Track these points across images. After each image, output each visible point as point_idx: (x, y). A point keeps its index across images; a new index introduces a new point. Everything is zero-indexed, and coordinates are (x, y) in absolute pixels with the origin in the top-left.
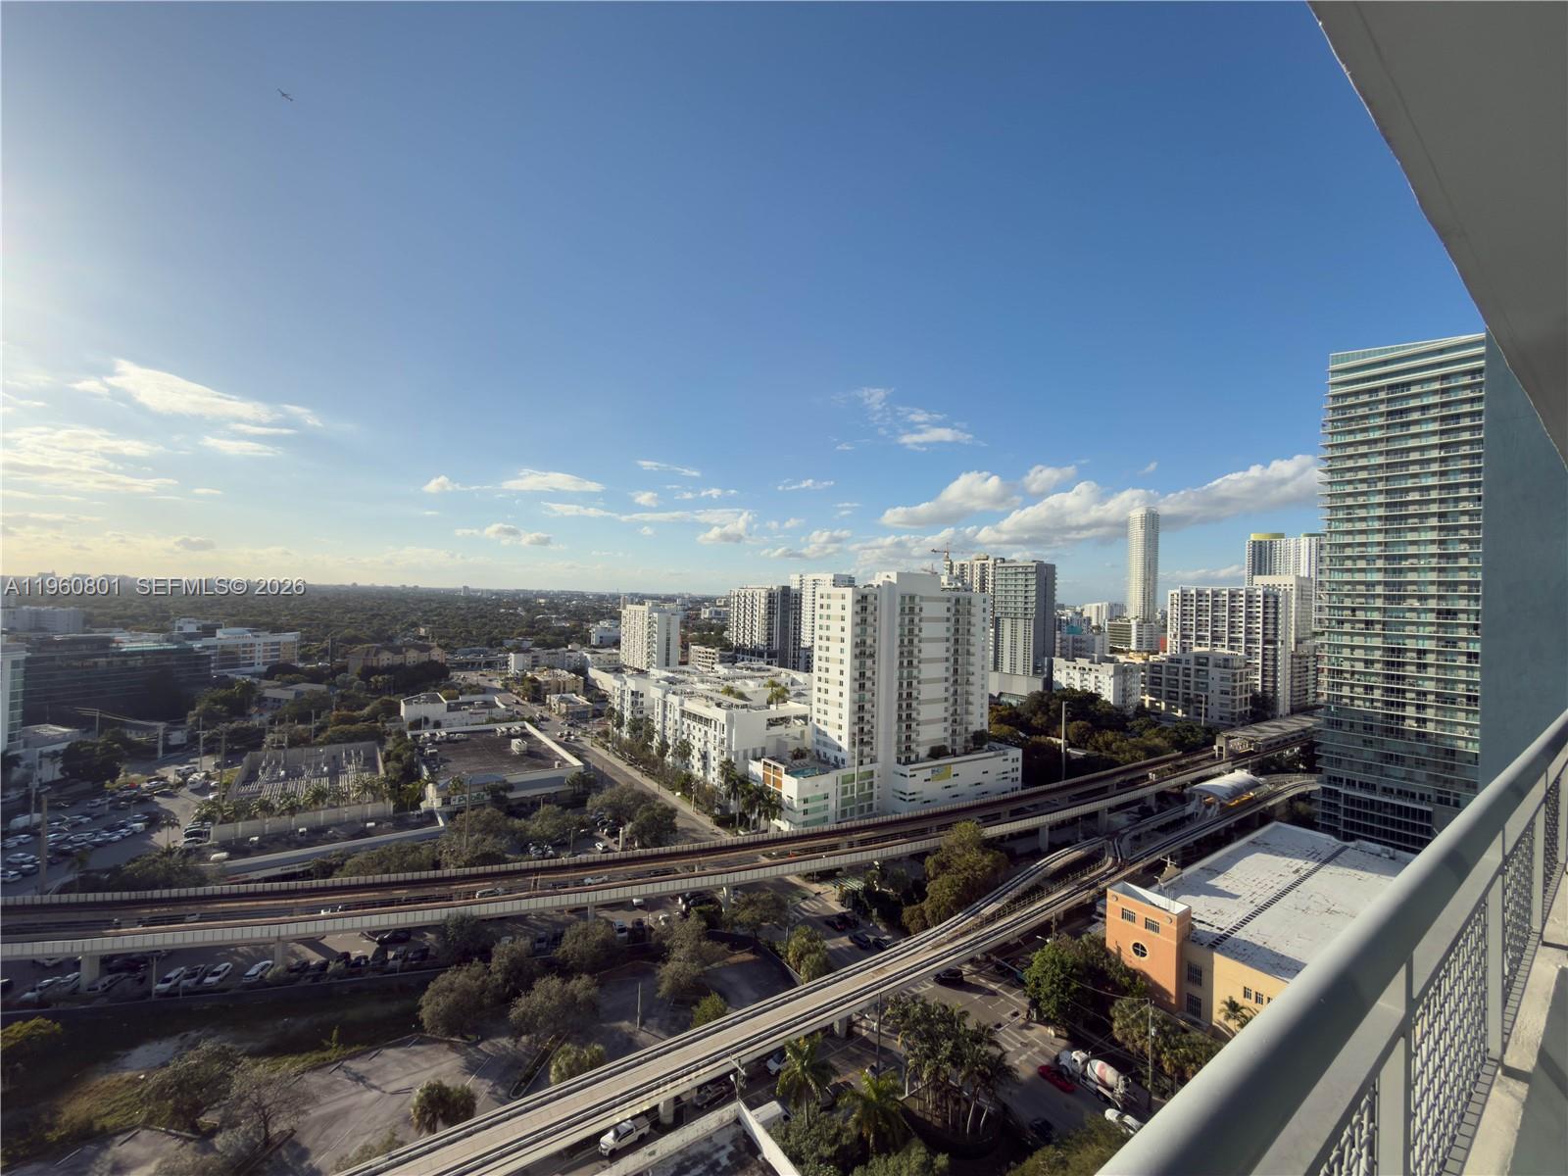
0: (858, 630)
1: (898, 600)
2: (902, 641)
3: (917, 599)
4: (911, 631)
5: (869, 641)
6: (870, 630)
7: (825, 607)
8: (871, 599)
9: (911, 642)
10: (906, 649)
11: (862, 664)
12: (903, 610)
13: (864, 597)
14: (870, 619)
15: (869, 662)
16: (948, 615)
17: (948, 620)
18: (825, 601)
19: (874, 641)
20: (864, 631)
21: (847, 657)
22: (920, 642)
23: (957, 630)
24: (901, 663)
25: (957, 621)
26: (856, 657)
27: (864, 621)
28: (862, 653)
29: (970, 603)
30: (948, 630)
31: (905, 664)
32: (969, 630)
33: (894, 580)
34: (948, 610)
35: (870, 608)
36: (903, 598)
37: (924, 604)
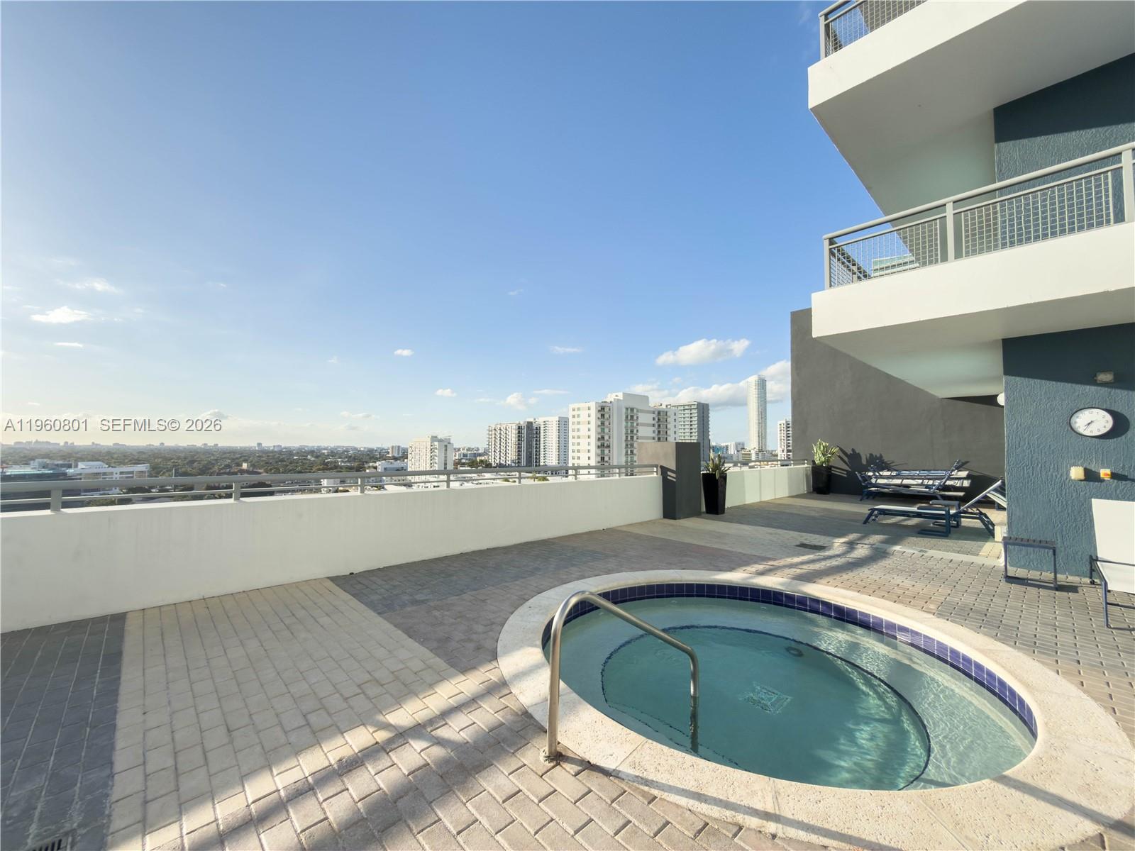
0: (599, 430)
1: (624, 410)
2: (627, 437)
3: (635, 411)
4: (632, 431)
5: (606, 437)
6: (606, 430)
7: (576, 416)
8: (607, 410)
9: (632, 438)
10: (629, 443)
11: (603, 452)
12: (627, 417)
13: (603, 409)
14: (607, 423)
15: (606, 451)
16: (653, 422)
17: (654, 425)
18: (576, 413)
19: (609, 438)
20: (603, 430)
21: (593, 448)
22: (637, 439)
23: (659, 432)
24: (627, 452)
25: (659, 426)
26: (599, 447)
27: (603, 424)
28: (603, 445)
29: (666, 415)
30: (654, 432)
31: (629, 452)
32: (666, 432)
33: (621, 397)
34: (654, 419)
35: (607, 416)
36: (627, 409)
37: (640, 414)
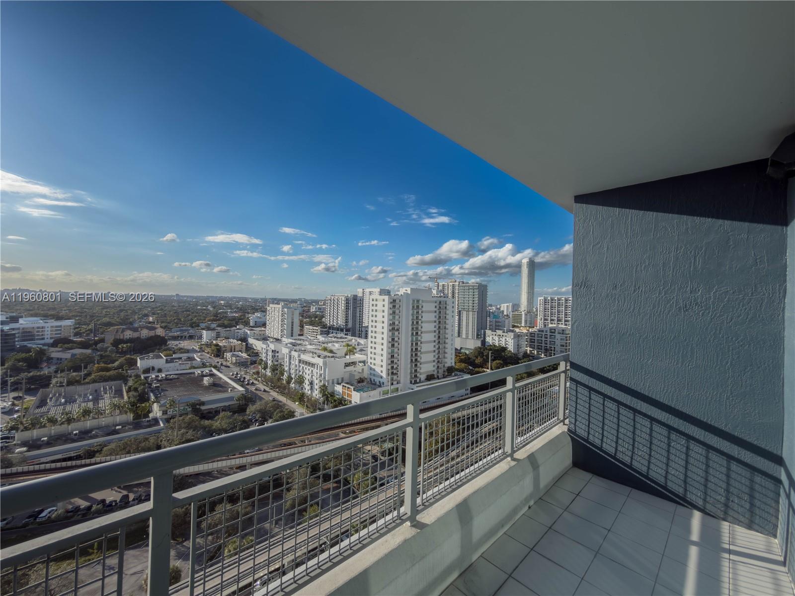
0: (391, 317)
1: (411, 302)
2: (413, 322)
3: (420, 302)
4: (417, 318)
5: (397, 323)
6: (397, 317)
7: (375, 305)
8: (397, 301)
9: (417, 323)
10: (415, 327)
11: (393, 334)
12: (413, 307)
13: (394, 301)
14: (397, 312)
15: (396, 333)
16: (436, 309)
17: (435, 312)
18: (374, 303)
19: (399, 323)
20: (394, 318)
21: (385, 331)
22: (422, 323)
23: (440, 317)
24: (412, 334)
25: (440, 312)
26: (390, 331)
27: (394, 313)
28: (393, 329)
29: (446, 303)
30: (435, 317)
31: (414, 334)
32: (445, 317)
33: (409, 292)
34: (436, 307)
35: (397, 306)
36: (414, 301)
37: (424, 304)
